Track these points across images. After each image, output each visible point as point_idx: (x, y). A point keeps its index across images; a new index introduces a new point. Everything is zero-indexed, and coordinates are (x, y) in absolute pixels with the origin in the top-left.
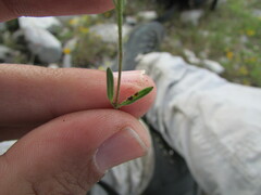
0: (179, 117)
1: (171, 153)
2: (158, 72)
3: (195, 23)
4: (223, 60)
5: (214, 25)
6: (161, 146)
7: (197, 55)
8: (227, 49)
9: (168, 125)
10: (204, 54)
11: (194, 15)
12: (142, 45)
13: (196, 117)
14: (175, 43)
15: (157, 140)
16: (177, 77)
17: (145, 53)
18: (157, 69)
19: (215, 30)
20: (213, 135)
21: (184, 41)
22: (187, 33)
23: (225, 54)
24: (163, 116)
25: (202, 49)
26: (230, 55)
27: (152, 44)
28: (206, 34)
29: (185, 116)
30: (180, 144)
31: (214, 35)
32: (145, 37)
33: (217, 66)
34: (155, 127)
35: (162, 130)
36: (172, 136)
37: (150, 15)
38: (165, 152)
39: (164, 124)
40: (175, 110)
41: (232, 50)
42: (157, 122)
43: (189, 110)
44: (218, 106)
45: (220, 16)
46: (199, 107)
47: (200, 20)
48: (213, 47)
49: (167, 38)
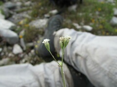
0: (79, 58)
3: (75, 10)
4: (91, 24)
5: (83, 9)
6: (74, 72)
7: (79, 25)
8: (91, 19)
9: (75, 62)
10: (82, 23)
11: (74, 7)
12: (54, 27)
13: (87, 57)
14: (69, 21)
15: (72, 69)
17: (57, 31)
19: (84, 12)
20: (97, 64)
21: (72, 19)
22: (73, 16)
23: (91, 21)
24: (72, 58)
25: (81, 21)
26: (93, 21)
27: (59, 25)
28: (81, 14)
29: (82, 57)
31: (84, 14)
32: (55, 23)
33: (89, 28)
34: (69, 64)
35: (73, 64)
36: (78, 67)
37: (55, 12)
38: (77, 75)
40: (77, 55)
41: (94, 19)
42: (70, 61)
43: (83, 54)
44: (95, 49)
45: (85, 5)
46: (87, 52)
47: (77, 9)
48: (85, 19)
49: (64, 20)
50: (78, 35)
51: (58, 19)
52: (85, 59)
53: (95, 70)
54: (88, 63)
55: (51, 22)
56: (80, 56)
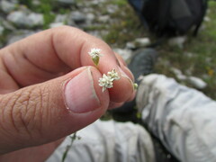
0: (175, 128)
1: (169, 156)
2: (157, 92)
3: (181, 46)
4: (205, 76)
5: (196, 48)
6: (160, 151)
7: (183, 73)
8: (208, 68)
9: (166, 134)
10: (189, 72)
11: (180, 41)
12: (142, 68)
13: (189, 130)
14: (166, 63)
15: (157, 145)
16: (172, 96)
18: (156, 89)
19: (198, 52)
20: (205, 145)
21: (172, 61)
22: (175, 55)
23: (207, 72)
25: (187, 68)
26: (211, 72)
27: (149, 67)
28: (190, 55)
29: (181, 128)
30: (177, 150)
31: (196, 55)
32: (144, 61)
33: (200, 83)
34: (155, 134)
35: (161, 137)
36: (170, 143)
37: (145, 41)
38: (164, 156)
39: (163, 133)
40: (172, 123)
41: (212, 68)
42: (157, 130)
43: (184, 124)
45: (200, 40)
46: (191, 121)
47: (184, 44)
48: (196, 66)
49: (160, 59)
50: (181, 91)
51: (150, 56)
52: (185, 134)
53: (200, 154)
54: (190, 140)
55: (137, 58)
56: (178, 125)
